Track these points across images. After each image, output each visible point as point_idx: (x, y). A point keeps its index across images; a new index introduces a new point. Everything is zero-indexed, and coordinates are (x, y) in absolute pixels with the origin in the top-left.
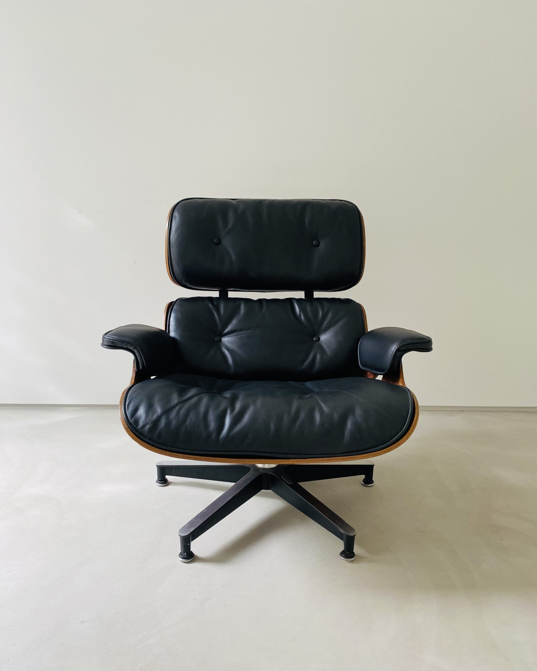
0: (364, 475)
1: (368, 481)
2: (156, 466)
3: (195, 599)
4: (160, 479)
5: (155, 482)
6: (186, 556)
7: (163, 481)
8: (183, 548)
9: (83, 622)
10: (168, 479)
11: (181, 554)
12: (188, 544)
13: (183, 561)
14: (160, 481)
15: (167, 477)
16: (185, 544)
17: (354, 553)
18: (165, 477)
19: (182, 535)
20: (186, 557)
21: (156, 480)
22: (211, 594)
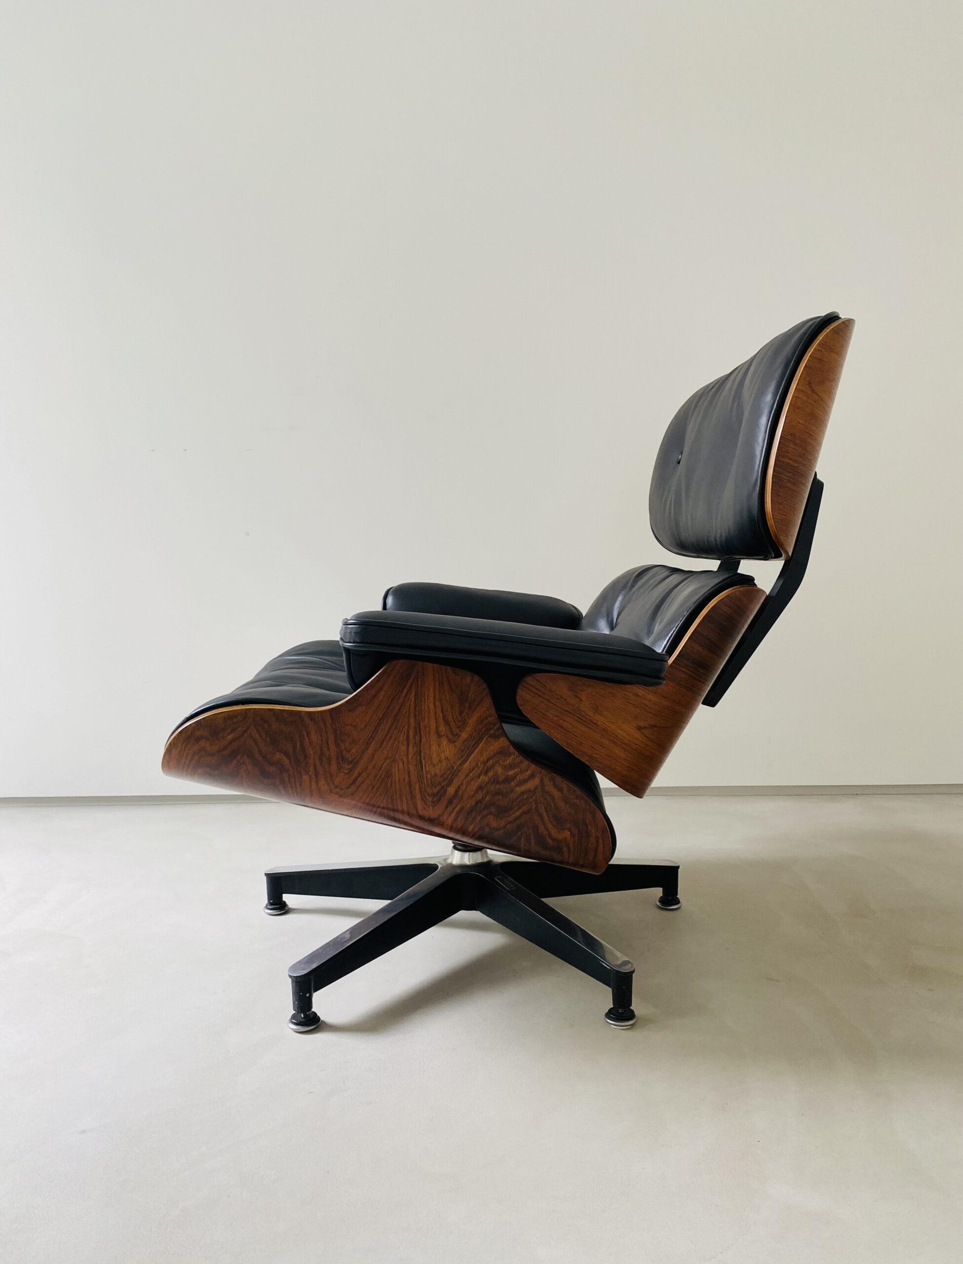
0: (661, 889)
1: (670, 900)
2: (264, 875)
3: (310, 1092)
4: (271, 901)
5: (263, 909)
6: (303, 1020)
7: (278, 906)
8: (296, 1003)
9: (84, 1132)
10: (287, 903)
11: (293, 1017)
12: (308, 995)
13: (295, 1029)
14: (271, 904)
15: (286, 897)
16: (301, 994)
17: (632, 1012)
18: (281, 897)
19: (295, 975)
20: (303, 1022)
21: (265, 905)
22: (344, 1083)
